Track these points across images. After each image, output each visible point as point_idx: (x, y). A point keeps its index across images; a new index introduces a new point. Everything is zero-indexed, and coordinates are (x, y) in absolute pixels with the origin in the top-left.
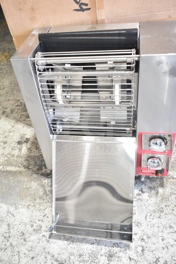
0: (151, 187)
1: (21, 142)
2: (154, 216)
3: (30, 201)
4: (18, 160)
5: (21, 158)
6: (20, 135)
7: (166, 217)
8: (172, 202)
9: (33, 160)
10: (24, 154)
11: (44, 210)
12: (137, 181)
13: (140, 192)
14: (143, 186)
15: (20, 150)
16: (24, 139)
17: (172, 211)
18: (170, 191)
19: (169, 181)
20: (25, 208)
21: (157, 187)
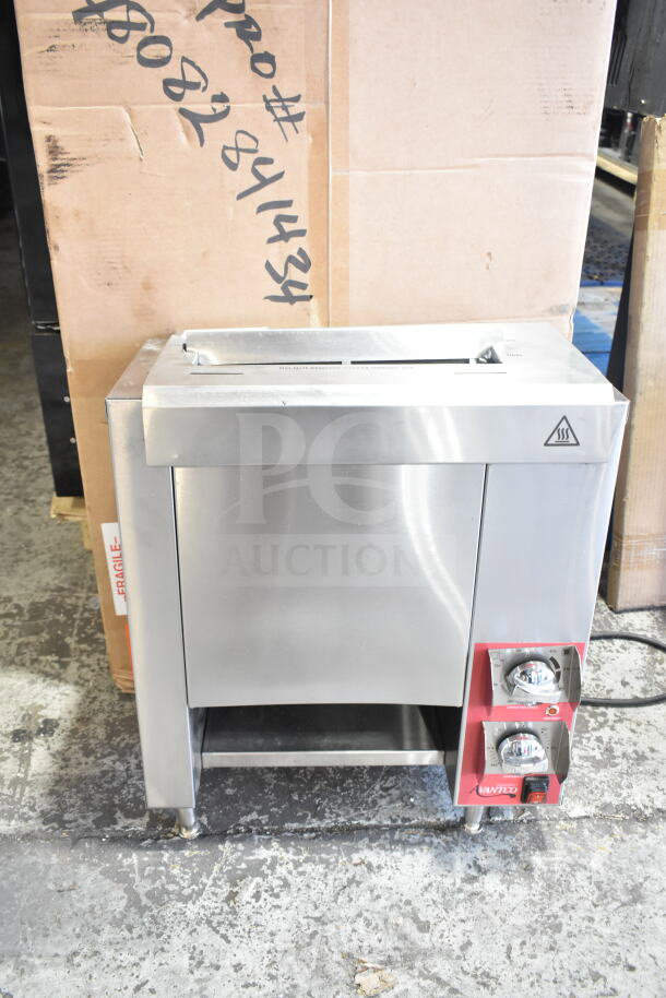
0: (505, 851)
1: (24, 731)
2: (534, 945)
3: (78, 936)
4: (18, 796)
5: (27, 789)
6: (22, 709)
7: (574, 946)
8: (582, 893)
9: (78, 792)
10: (39, 774)
11: (136, 964)
12: (455, 836)
13: (473, 872)
14: (478, 851)
15: (24, 759)
16: (37, 723)
17: (586, 923)
18: (569, 859)
19: (558, 827)
20: (58, 965)
21: (524, 849)
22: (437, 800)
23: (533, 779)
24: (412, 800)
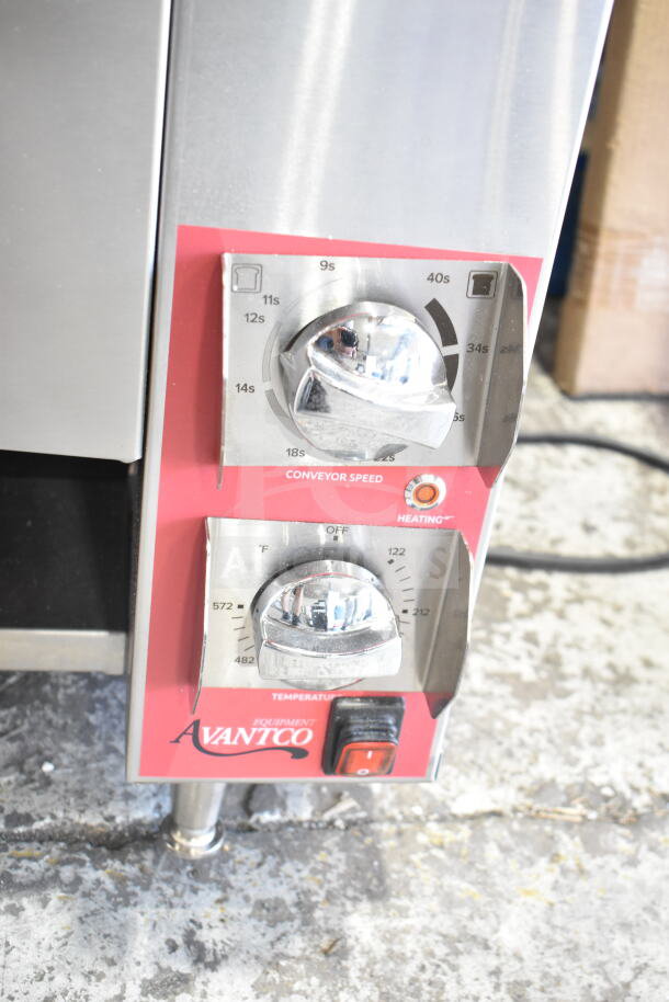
0: (279, 902)
12: (148, 864)
13: (181, 964)
14: (204, 904)
18: (446, 924)
19: (422, 838)
21: (330, 897)
22: (115, 768)
23: (357, 704)
24: (48, 767)
